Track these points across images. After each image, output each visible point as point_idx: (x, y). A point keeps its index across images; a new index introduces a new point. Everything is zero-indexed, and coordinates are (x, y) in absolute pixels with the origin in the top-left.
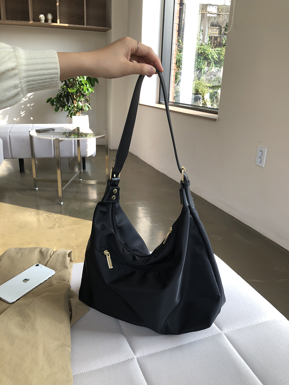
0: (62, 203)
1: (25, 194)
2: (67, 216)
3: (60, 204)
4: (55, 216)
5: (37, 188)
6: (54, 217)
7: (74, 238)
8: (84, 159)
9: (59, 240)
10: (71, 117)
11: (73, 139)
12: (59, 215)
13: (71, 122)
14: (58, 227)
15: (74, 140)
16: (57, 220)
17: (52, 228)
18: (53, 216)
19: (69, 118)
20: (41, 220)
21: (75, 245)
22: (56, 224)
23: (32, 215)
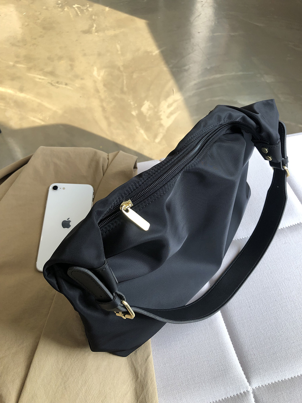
4: (90, 9)
7: (119, 52)
16: (94, 17)
17: (88, 32)
18: (87, 9)
20: (72, 16)
21: (122, 64)
22: (93, 24)
23: (57, 6)
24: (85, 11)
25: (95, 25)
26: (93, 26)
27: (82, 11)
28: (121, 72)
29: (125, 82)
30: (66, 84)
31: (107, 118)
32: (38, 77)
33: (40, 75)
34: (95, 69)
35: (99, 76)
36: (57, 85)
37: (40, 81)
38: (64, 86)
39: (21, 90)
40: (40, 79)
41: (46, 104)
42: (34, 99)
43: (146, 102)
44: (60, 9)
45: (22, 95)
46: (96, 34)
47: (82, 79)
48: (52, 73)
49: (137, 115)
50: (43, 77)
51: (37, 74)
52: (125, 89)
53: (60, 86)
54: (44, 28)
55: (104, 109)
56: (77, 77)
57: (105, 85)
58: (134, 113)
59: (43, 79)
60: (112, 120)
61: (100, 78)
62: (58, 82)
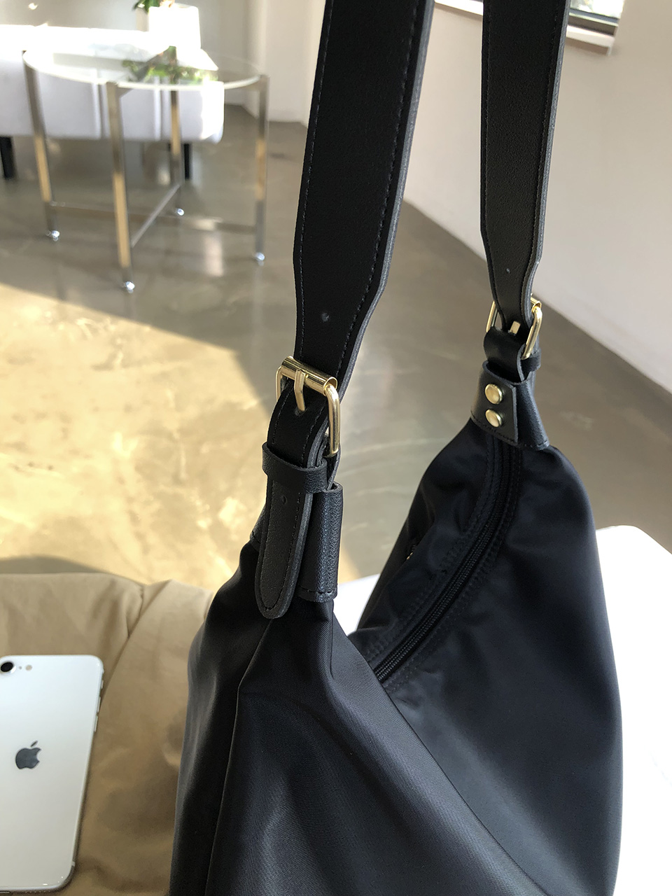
0: (131, 286)
1: (20, 250)
2: (147, 329)
3: (125, 289)
4: (112, 328)
5: (56, 234)
6: (109, 328)
7: (172, 405)
8: (186, 148)
9: (128, 409)
10: (146, 9)
11: (158, 88)
12: (124, 325)
13: (145, 28)
14: (125, 365)
15: (161, 92)
16: (119, 341)
17: (106, 366)
18: (106, 328)
19: (139, 13)
20: (72, 339)
21: (177, 428)
22: (116, 353)
24: (101, 330)
25: (121, 355)
26: (116, 357)
27: (94, 331)
28: (175, 441)
29: (183, 461)
31: (140, 536)
34: (118, 435)
35: (125, 450)
36: (29, 469)
38: (45, 472)
43: (229, 499)
44: (48, 328)
46: (123, 370)
48: (19, 447)
49: (209, 527)
52: (183, 475)
53: (36, 471)
55: (134, 518)
56: (75, 452)
57: (138, 469)
58: (203, 523)
61: (127, 455)
62: (31, 465)
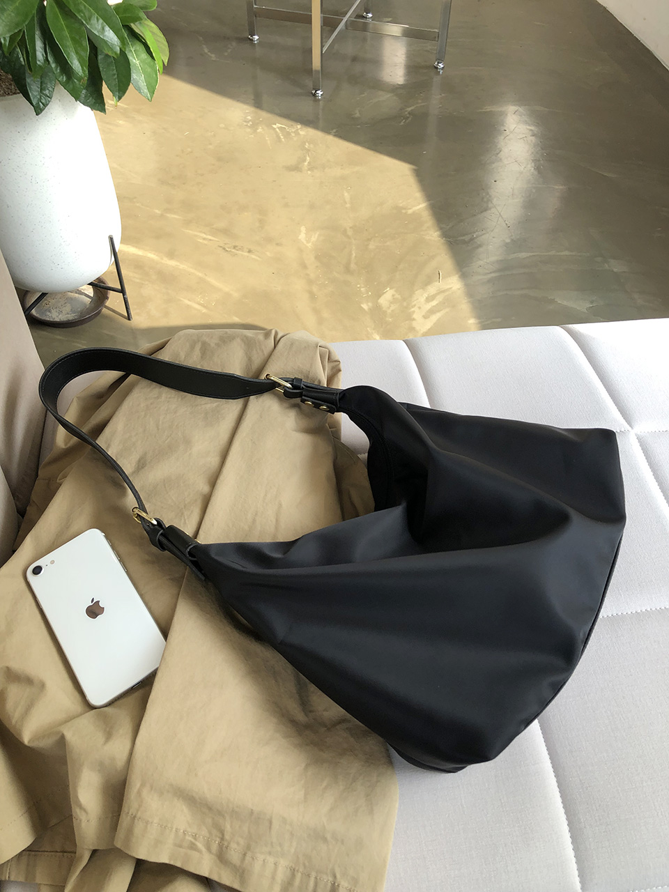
0: (320, 93)
1: (226, 54)
2: (330, 139)
3: (314, 95)
4: (302, 133)
5: (256, 37)
6: (299, 134)
12: (310, 132)
16: (307, 146)
17: (296, 168)
18: (297, 133)
20: (269, 142)
21: (351, 225)
22: (305, 157)
23: (245, 124)
24: (293, 135)
25: (308, 158)
26: (305, 161)
27: (287, 135)
28: (348, 237)
29: (354, 255)
30: (250, 251)
31: (316, 311)
32: (203, 236)
33: (205, 233)
34: (303, 229)
35: (308, 242)
36: (233, 250)
37: (205, 242)
38: (246, 254)
39: (171, 255)
40: (204, 239)
41: (212, 280)
42: (192, 271)
43: (388, 289)
44: (249, 130)
45: (172, 263)
46: (309, 172)
47: (277, 244)
48: (226, 232)
49: (370, 309)
50: (210, 237)
51: (201, 232)
52: (353, 266)
53: (240, 252)
54: (219, 159)
55: (312, 296)
56: (269, 240)
57: (317, 257)
58: (365, 306)
59: (210, 240)
60: (326, 314)
61: (309, 245)
62: (235, 247)
